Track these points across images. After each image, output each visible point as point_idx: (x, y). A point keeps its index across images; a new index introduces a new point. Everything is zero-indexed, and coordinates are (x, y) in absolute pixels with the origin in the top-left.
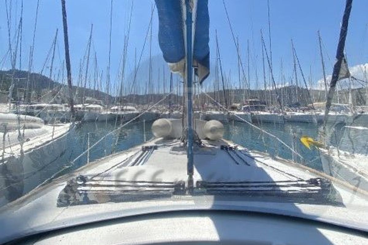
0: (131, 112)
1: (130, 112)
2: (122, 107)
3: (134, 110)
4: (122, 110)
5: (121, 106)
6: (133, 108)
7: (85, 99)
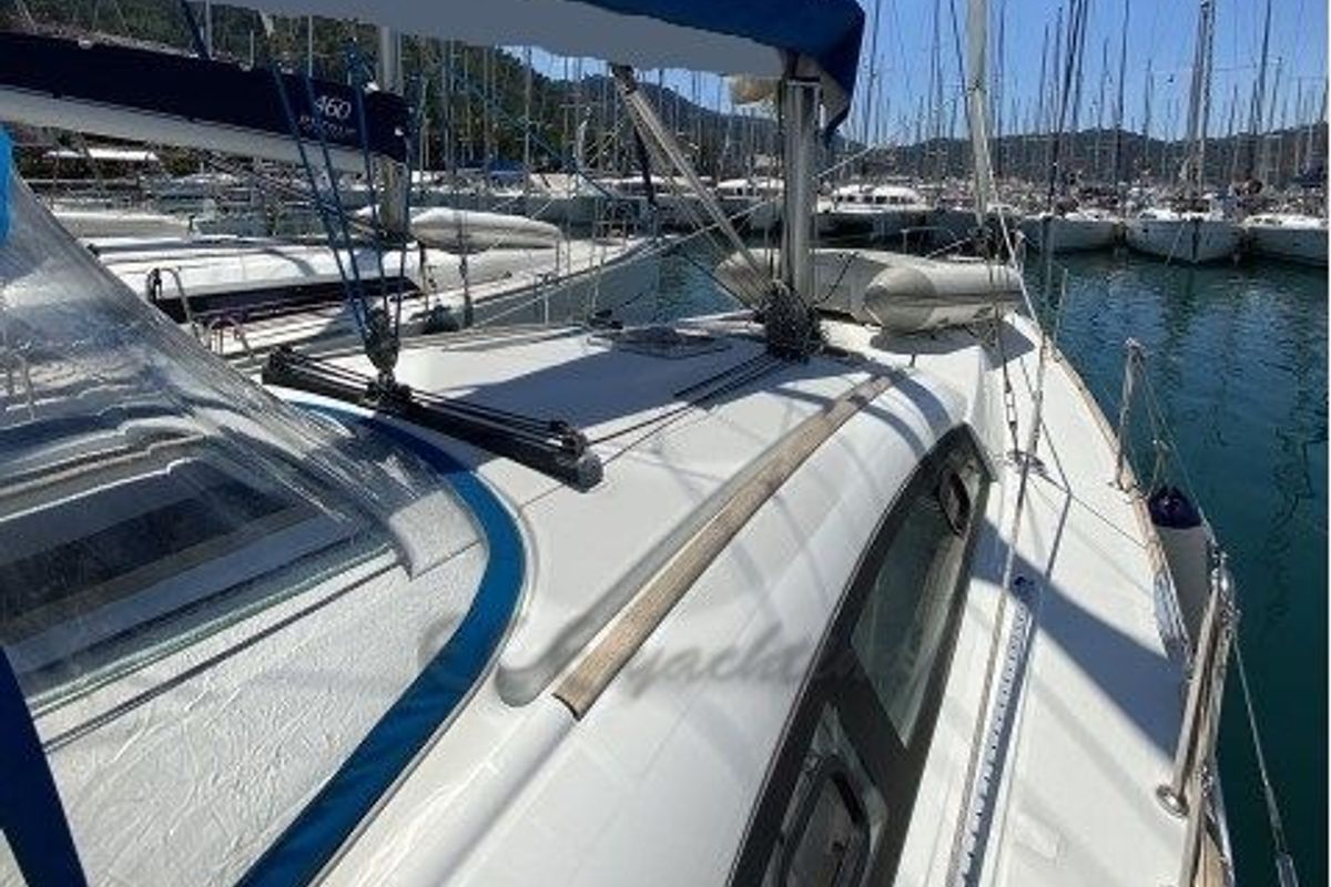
0: (901, 208)
1: (894, 208)
2: (870, 190)
3: (911, 201)
4: (868, 200)
5: (866, 186)
6: (910, 193)
7: (753, 161)
